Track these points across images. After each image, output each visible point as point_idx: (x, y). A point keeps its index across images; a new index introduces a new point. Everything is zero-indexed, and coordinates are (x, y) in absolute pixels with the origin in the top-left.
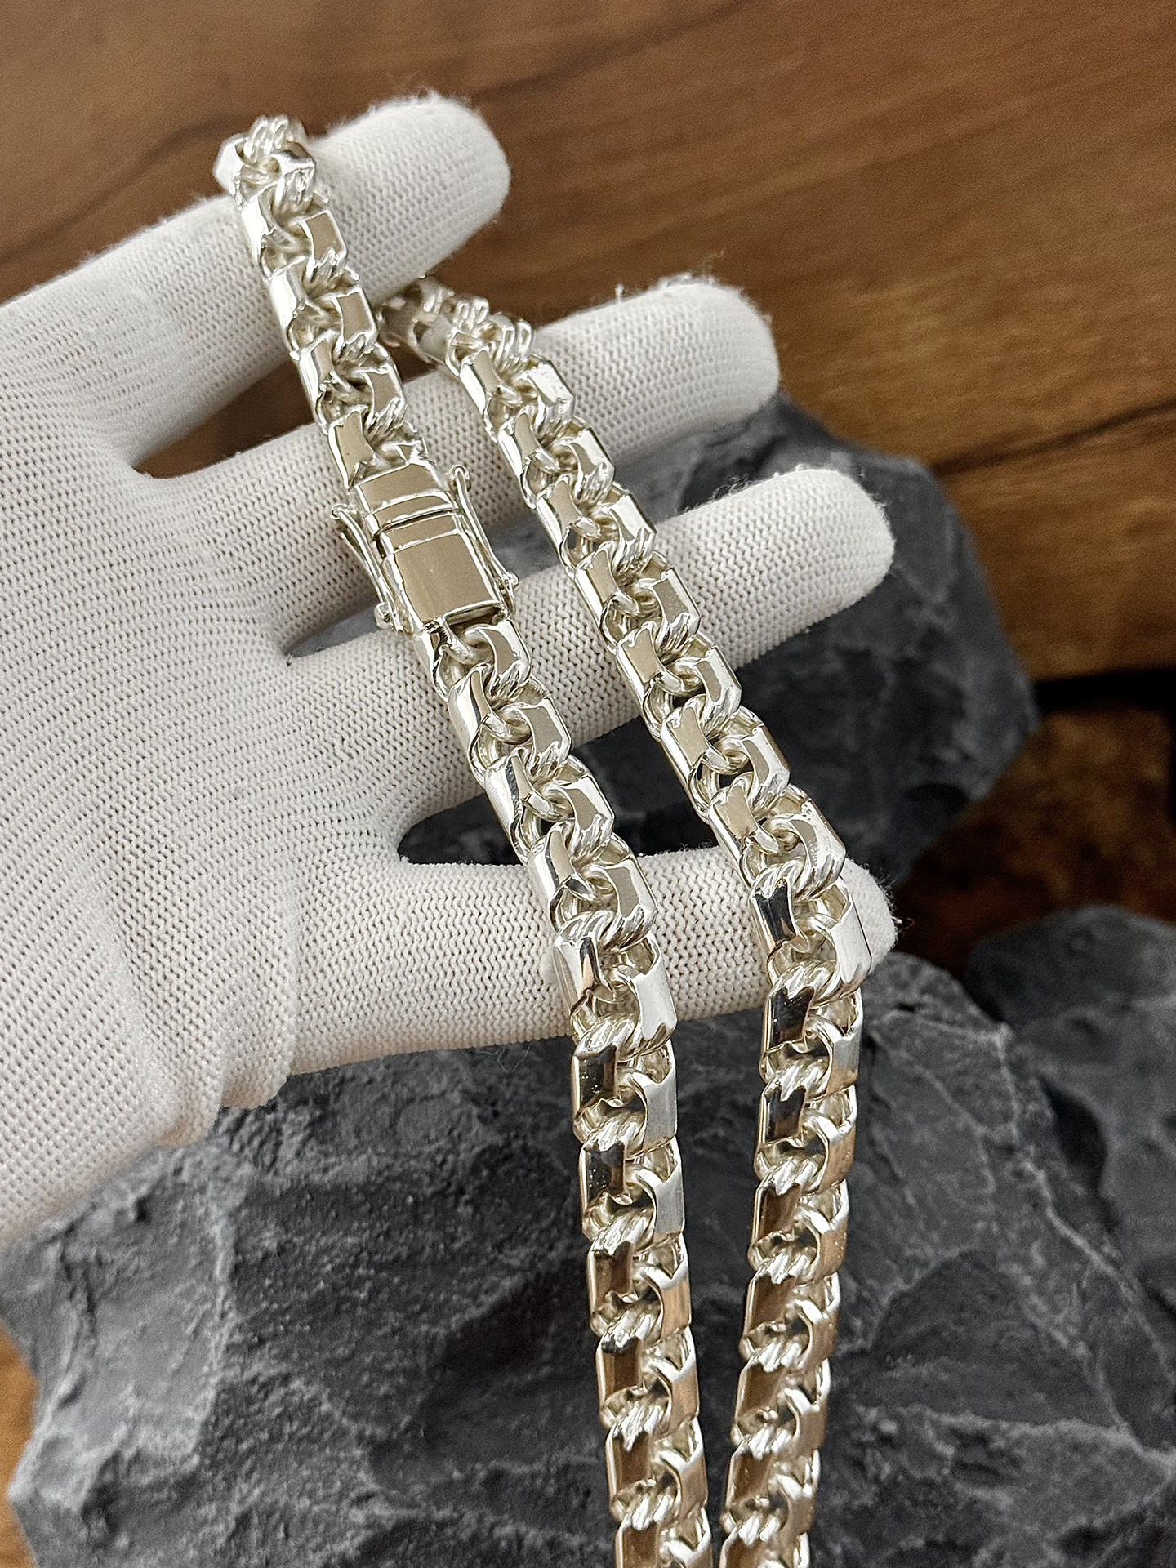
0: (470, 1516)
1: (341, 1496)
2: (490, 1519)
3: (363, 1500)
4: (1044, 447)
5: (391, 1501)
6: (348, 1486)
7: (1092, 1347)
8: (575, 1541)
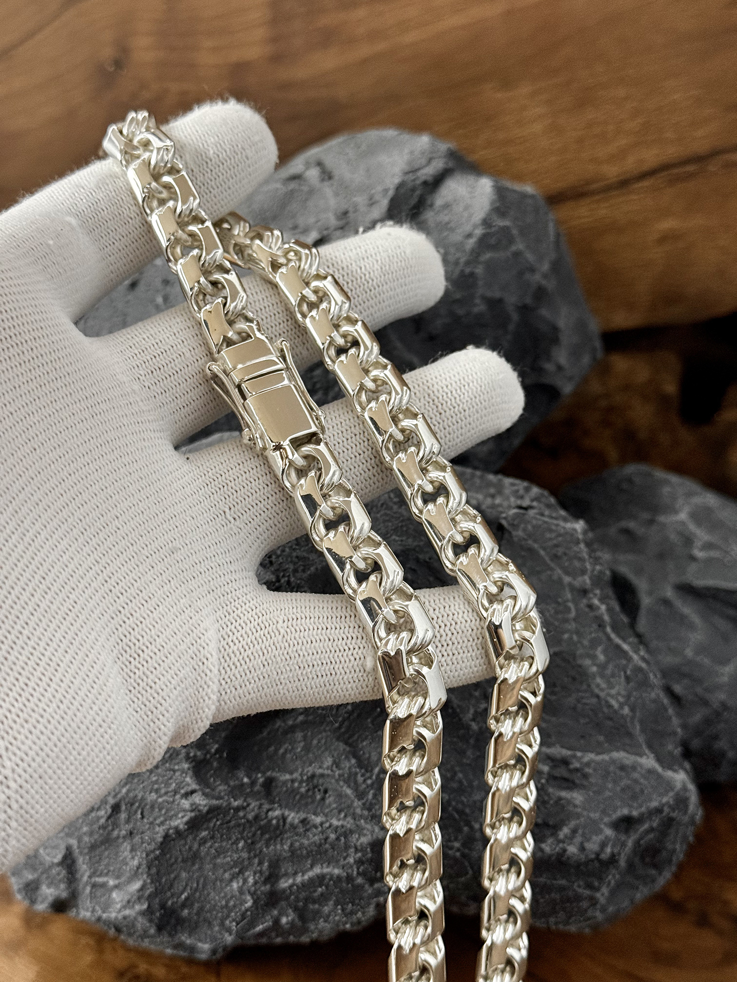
0: (254, 804)
1: (175, 792)
2: (266, 806)
3: (187, 795)
4: (608, 188)
5: (205, 795)
6: (179, 786)
7: (633, 709)
8: (318, 820)
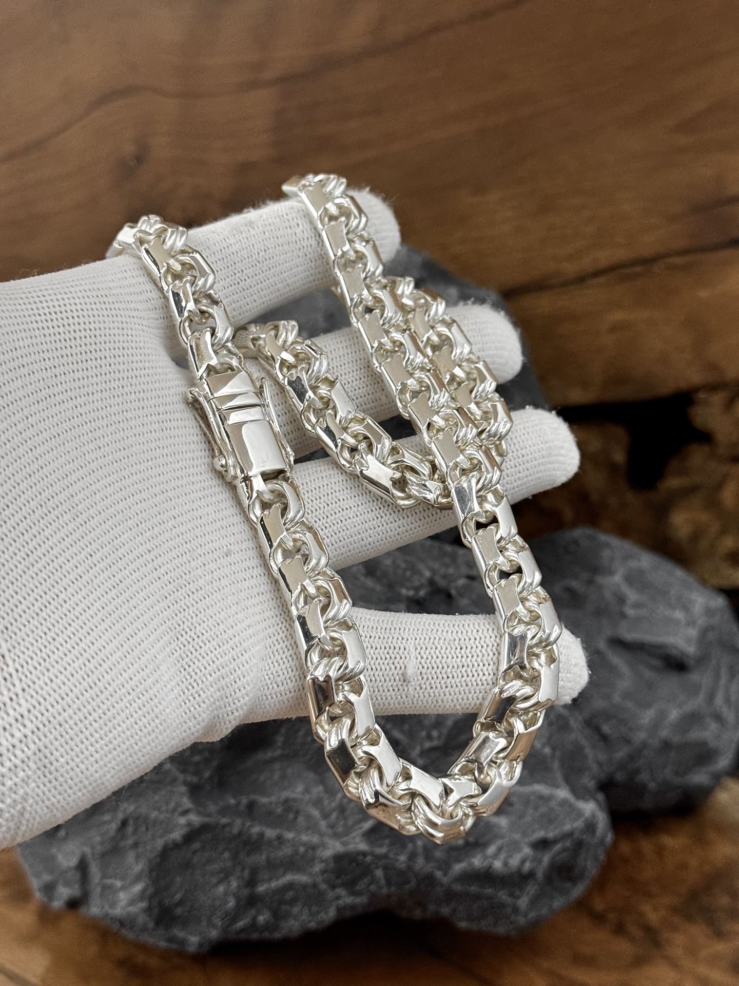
0: (238, 822)
1: (174, 810)
2: (248, 823)
3: (185, 813)
4: (566, 284)
5: (199, 813)
6: (178, 805)
7: (554, 749)
8: (290, 835)
